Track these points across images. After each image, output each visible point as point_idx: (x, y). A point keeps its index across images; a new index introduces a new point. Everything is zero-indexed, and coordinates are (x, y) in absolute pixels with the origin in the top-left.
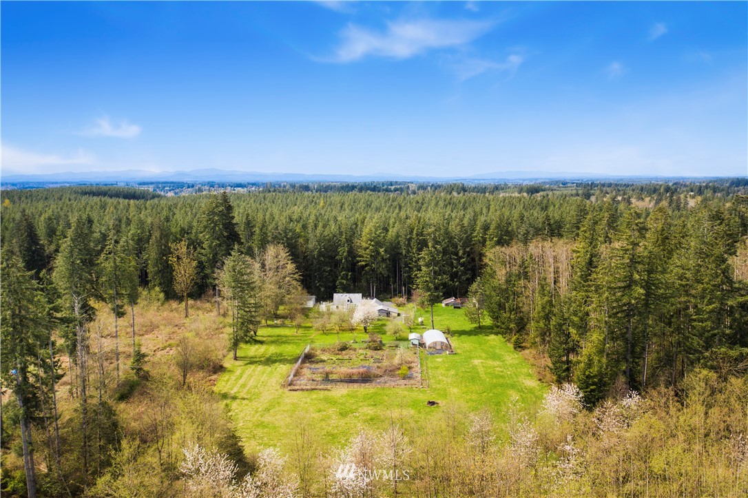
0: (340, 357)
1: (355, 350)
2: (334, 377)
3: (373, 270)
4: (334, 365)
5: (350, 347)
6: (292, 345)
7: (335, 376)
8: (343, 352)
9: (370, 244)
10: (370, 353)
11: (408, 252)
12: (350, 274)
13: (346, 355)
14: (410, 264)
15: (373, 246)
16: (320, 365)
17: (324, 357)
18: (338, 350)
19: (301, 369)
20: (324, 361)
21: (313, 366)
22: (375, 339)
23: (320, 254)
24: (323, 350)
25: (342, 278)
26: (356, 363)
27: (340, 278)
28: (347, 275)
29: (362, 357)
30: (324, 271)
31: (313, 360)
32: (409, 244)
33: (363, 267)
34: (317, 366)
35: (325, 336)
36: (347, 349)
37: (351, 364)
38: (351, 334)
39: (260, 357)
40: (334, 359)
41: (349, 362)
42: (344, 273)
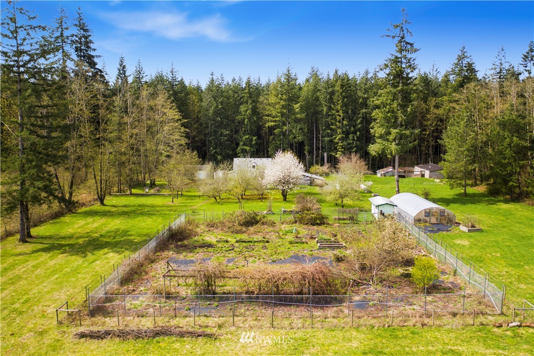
0: (244, 237)
1: (273, 224)
2: (231, 286)
3: (284, 134)
4: (232, 255)
5: (265, 220)
6: (154, 217)
7: (231, 282)
8: (252, 229)
9: (281, 99)
10: (304, 231)
11: (330, 109)
12: (255, 138)
13: (256, 233)
14: (332, 124)
15: (285, 100)
16: (200, 254)
17: (211, 238)
18: (241, 225)
19: (153, 261)
20: (210, 246)
21: (181, 257)
22: (309, 205)
23: (217, 113)
24: (212, 225)
25: (244, 144)
26: (280, 250)
27: (241, 143)
28: (251, 140)
29: (290, 237)
30: (221, 135)
31: (186, 242)
32: (331, 98)
33: (271, 129)
34: (190, 256)
35: (219, 206)
36: (257, 222)
37: (269, 252)
38: (261, 203)
39: (78, 238)
40: (232, 240)
41: (264, 247)
42: (247, 137)
